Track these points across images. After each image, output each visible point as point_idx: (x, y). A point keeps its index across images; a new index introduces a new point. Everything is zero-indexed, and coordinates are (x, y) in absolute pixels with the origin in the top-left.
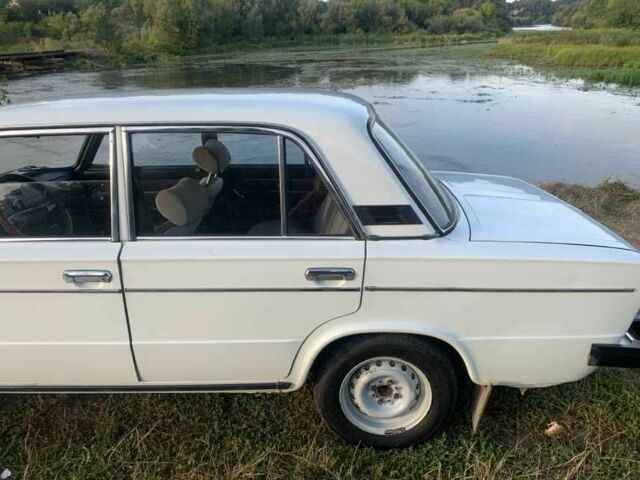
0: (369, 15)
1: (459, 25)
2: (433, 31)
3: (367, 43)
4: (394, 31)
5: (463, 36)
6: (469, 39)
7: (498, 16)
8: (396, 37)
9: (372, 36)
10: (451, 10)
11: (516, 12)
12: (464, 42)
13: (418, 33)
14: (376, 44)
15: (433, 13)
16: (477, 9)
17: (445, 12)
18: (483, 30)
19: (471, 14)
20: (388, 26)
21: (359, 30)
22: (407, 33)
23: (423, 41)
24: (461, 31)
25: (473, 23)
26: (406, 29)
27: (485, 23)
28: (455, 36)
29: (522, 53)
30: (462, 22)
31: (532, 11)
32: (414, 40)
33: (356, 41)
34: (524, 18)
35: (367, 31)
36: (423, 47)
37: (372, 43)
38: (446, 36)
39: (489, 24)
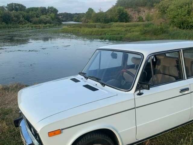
0: (7, 17)
1: (44, 21)
2: (34, 23)
3: (8, 28)
4: (19, 23)
5: (47, 25)
6: (49, 26)
7: (56, 18)
8: (20, 26)
9: (9, 25)
10: (39, 16)
11: (60, 17)
12: (48, 27)
13: (29, 24)
14: (12, 28)
15: (32, 17)
16: (49, 16)
17: (37, 17)
18: (53, 23)
19: (47, 18)
20: (16, 21)
21: (3, 23)
22: (24, 24)
23: (32, 27)
24: (46, 23)
25: (49, 20)
26: (24, 23)
27: (53, 20)
28: (44, 25)
29: (73, 31)
30: (45, 20)
31: (65, 17)
32: (28, 26)
33: (3, 27)
34: (64, 19)
35: (7, 23)
36: (33, 29)
37: (11, 28)
38: (40, 25)
39: (54, 21)
